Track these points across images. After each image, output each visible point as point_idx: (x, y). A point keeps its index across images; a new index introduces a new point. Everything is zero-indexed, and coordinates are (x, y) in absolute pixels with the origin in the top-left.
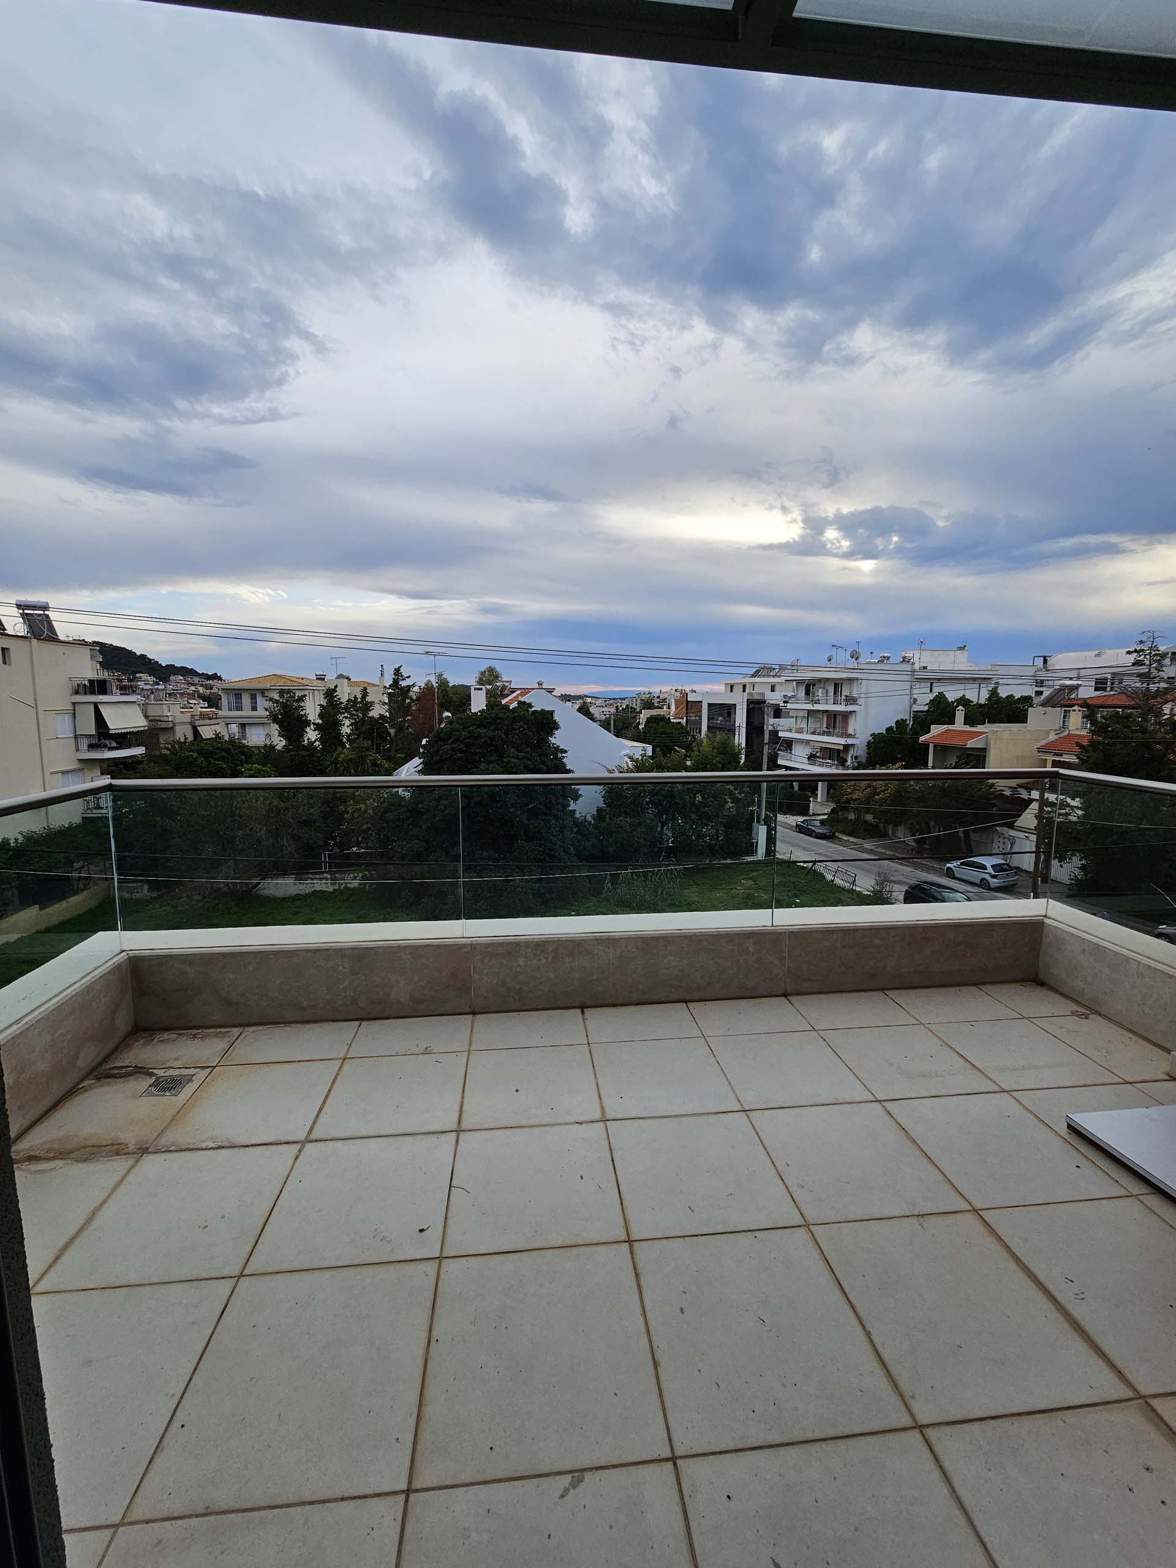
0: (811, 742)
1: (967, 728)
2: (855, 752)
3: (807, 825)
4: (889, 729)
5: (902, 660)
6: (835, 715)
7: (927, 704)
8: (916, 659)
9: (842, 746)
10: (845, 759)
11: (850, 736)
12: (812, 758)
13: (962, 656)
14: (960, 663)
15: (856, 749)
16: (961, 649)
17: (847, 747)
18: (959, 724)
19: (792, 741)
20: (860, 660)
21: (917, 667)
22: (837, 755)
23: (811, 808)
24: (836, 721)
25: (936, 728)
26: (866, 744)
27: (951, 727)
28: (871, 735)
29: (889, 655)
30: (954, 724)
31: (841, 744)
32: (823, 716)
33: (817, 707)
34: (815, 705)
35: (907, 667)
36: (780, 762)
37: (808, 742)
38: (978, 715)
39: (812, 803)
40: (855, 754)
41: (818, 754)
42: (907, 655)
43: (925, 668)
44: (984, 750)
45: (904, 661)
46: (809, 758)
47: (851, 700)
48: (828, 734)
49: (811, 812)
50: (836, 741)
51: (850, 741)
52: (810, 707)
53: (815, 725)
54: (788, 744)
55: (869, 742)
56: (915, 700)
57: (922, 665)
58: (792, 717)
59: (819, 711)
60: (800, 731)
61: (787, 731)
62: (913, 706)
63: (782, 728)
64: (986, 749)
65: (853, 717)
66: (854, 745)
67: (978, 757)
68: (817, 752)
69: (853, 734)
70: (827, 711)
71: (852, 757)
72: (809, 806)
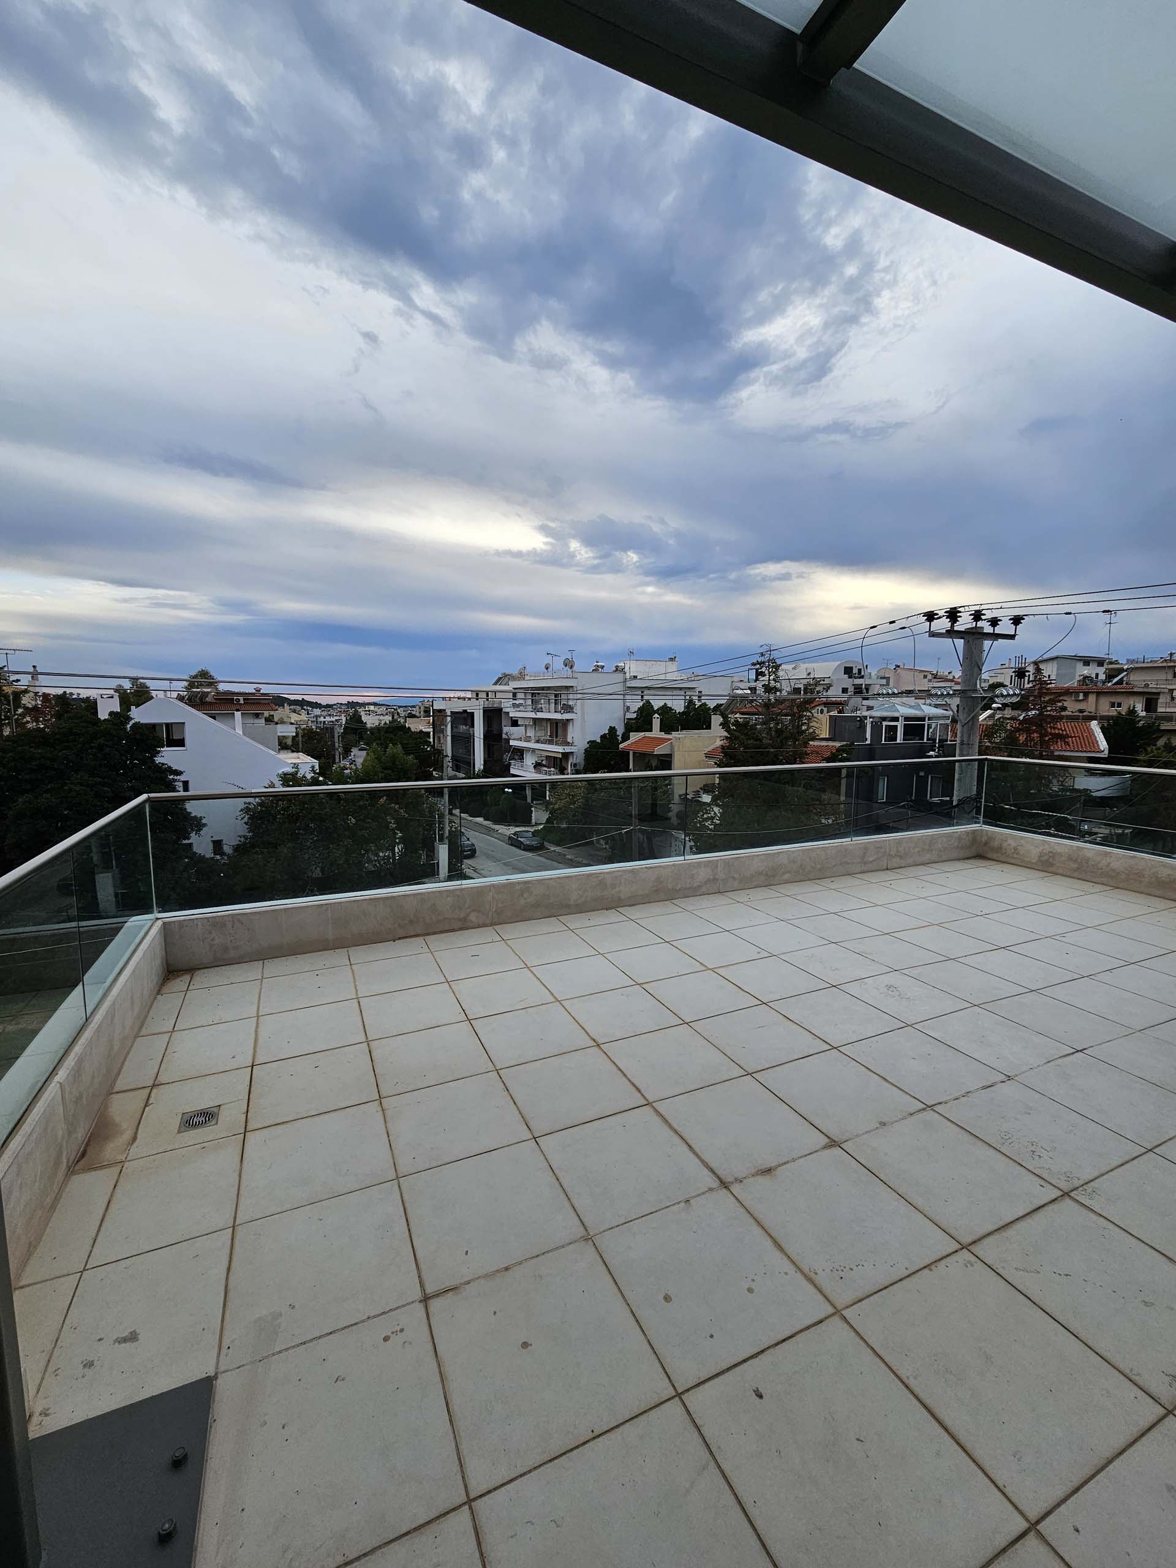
0: (536, 751)
1: (663, 735)
2: (575, 759)
3: (517, 837)
4: (603, 737)
5: (615, 669)
6: (557, 723)
7: (635, 712)
8: (627, 669)
9: (560, 754)
10: (564, 767)
11: (568, 744)
12: (537, 766)
13: (672, 667)
14: (669, 673)
15: (575, 757)
16: (671, 660)
17: (566, 755)
18: (656, 732)
19: (523, 750)
20: (574, 669)
21: (628, 676)
22: (559, 763)
23: (533, 818)
24: (557, 730)
25: (635, 735)
26: (584, 752)
27: (648, 734)
28: (588, 743)
29: (603, 664)
30: (652, 731)
31: (559, 752)
32: (547, 724)
33: (540, 715)
34: (538, 713)
35: (619, 677)
36: (512, 771)
37: (534, 750)
38: (673, 722)
39: (533, 812)
40: (575, 762)
41: (544, 762)
42: (619, 665)
43: (635, 677)
44: (670, 756)
45: (617, 670)
46: (535, 767)
47: (568, 709)
48: (550, 742)
49: (533, 821)
50: (558, 749)
51: (568, 749)
52: (533, 715)
53: (540, 733)
54: (519, 753)
55: (586, 750)
56: (628, 708)
57: (632, 674)
58: (522, 725)
59: (543, 719)
60: (528, 739)
61: (517, 740)
62: (627, 713)
63: (513, 737)
64: (671, 755)
65: (571, 724)
66: (573, 752)
67: (666, 762)
68: (542, 761)
69: (571, 742)
70: (550, 719)
71: (571, 765)
72: (531, 816)
